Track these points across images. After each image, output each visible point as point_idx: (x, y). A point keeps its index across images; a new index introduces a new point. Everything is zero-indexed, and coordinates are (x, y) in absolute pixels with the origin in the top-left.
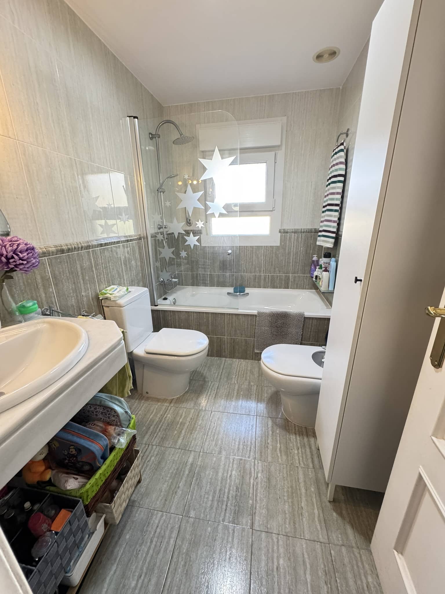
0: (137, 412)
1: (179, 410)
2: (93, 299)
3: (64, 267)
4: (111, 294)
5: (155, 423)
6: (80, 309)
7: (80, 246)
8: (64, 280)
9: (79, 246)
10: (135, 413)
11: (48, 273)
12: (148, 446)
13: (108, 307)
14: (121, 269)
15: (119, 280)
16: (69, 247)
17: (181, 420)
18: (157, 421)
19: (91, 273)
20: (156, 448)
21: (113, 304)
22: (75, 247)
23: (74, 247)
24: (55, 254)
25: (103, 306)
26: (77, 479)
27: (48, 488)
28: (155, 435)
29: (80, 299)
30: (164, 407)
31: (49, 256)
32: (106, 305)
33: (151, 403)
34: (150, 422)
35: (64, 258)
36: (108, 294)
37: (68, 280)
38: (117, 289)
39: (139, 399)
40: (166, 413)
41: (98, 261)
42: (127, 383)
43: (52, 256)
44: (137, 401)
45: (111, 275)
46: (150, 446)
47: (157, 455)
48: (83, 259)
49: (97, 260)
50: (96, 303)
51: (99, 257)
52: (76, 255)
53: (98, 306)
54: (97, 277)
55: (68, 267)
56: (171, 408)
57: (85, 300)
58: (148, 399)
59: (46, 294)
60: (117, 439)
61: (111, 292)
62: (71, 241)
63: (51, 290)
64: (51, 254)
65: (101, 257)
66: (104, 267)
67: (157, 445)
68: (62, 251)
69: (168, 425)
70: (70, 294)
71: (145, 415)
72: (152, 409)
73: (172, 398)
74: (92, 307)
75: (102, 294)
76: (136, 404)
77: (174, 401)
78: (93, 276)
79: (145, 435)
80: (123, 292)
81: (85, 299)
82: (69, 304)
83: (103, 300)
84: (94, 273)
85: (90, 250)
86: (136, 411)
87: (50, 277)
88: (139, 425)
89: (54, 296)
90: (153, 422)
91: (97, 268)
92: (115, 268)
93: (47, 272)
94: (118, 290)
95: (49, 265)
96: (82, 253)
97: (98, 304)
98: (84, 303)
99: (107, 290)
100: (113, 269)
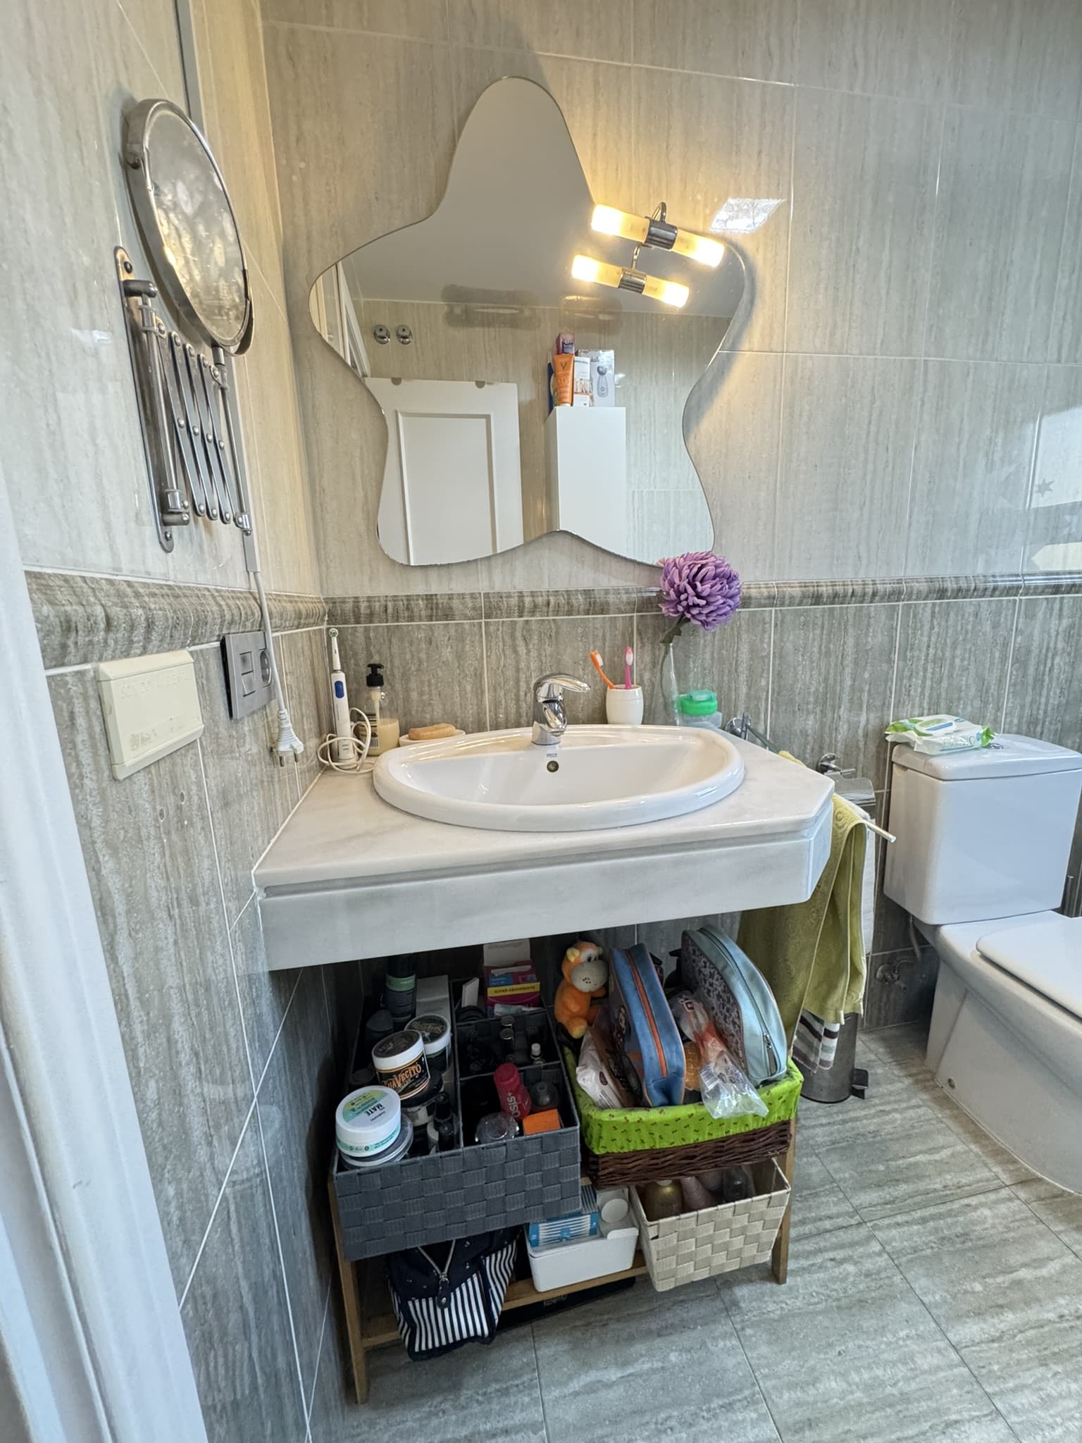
0: (888, 1108)
1: (1041, 1235)
2: (866, 735)
3: (811, 636)
4: (920, 734)
5: (922, 1186)
6: (821, 748)
7: (870, 590)
8: (800, 668)
9: (867, 590)
10: (881, 1104)
11: (769, 645)
12: (859, 1224)
13: (905, 768)
14: (996, 673)
15: (977, 703)
16: (839, 589)
17: (1023, 1274)
18: (932, 1187)
19: (885, 666)
20: (879, 1254)
21: (919, 763)
22: (853, 592)
23: (850, 591)
24: (797, 601)
25: (892, 763)
26: (604, 1082)
27: (567, 1050)
28: (899, 1219)
29: (828, 723)
30: (986, 1174)
31: (782, 605)
32: (899, 762)
33: (950, 1123)
34: (909, 1167)
35: (818, 615)
36: (913, 732)
37: (811, 670)
38: (951, 724)
39: (917, 1082)
40: (982, 1198)
41: (918, 636)
42: (843, 982)
43: (789, 605)
44: (908, 1081)
45: (949, 684)
46: (863, 1231)
47: (868, 1275)
48: (869, 625)
49: (914, 634)
50: (872, 748)
51: (922, 626)
52: (852, 612)
53: (878, 758)
54: (900, 678)
55: (821, 639)
56: (1010, 1199)
57: (841, 731)
58: (944, 1102)
59: (750, 688)
60: (715, 1083)
61: (923, 730)
62: (849, 575)
63: (763, 683)
64: (787, 602)
65: (932, 628)
66: (931, 656)
67: (888, 1248)
68: (817, 599)
69: (965, 1236)
70: (808, 703)
71: (909, 1137)
72: (940, 1140)
73: (1039, 1175)
74: (858, 755)
75: (896, 729)
76: (899, 1085)
77: (1041, 1190)
78: (888, 673)
79: (869, 1186)
80: (963, 737)
81: (843, 728)
82: (797, 728)
83: (896, 748)
84: (893, 667)
85: (901, 603)
86: (889, 1103)
87: (769, 654)
88: (870, 1144)
89: (767, 699)
90: (920, 1177)
91: (909, 654)
92: (971, 667)
93: (766, 640)
94: (954, 727)
95: (776, 625)
96: (872, 609)
97: (878, 752)
98: (836, 737)
99: (916, 722)
100: (965, 669)
